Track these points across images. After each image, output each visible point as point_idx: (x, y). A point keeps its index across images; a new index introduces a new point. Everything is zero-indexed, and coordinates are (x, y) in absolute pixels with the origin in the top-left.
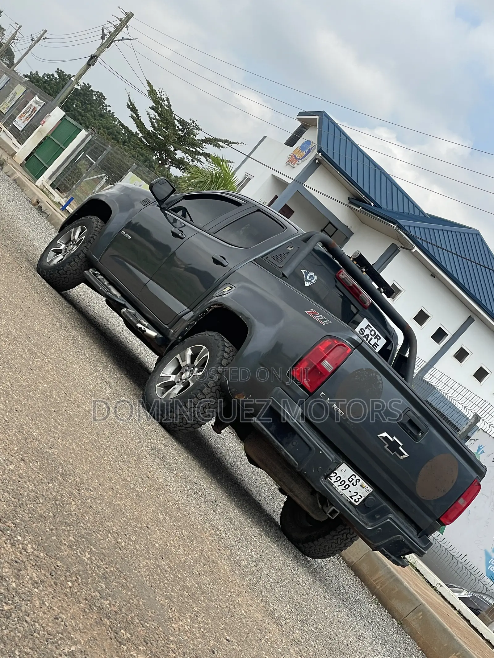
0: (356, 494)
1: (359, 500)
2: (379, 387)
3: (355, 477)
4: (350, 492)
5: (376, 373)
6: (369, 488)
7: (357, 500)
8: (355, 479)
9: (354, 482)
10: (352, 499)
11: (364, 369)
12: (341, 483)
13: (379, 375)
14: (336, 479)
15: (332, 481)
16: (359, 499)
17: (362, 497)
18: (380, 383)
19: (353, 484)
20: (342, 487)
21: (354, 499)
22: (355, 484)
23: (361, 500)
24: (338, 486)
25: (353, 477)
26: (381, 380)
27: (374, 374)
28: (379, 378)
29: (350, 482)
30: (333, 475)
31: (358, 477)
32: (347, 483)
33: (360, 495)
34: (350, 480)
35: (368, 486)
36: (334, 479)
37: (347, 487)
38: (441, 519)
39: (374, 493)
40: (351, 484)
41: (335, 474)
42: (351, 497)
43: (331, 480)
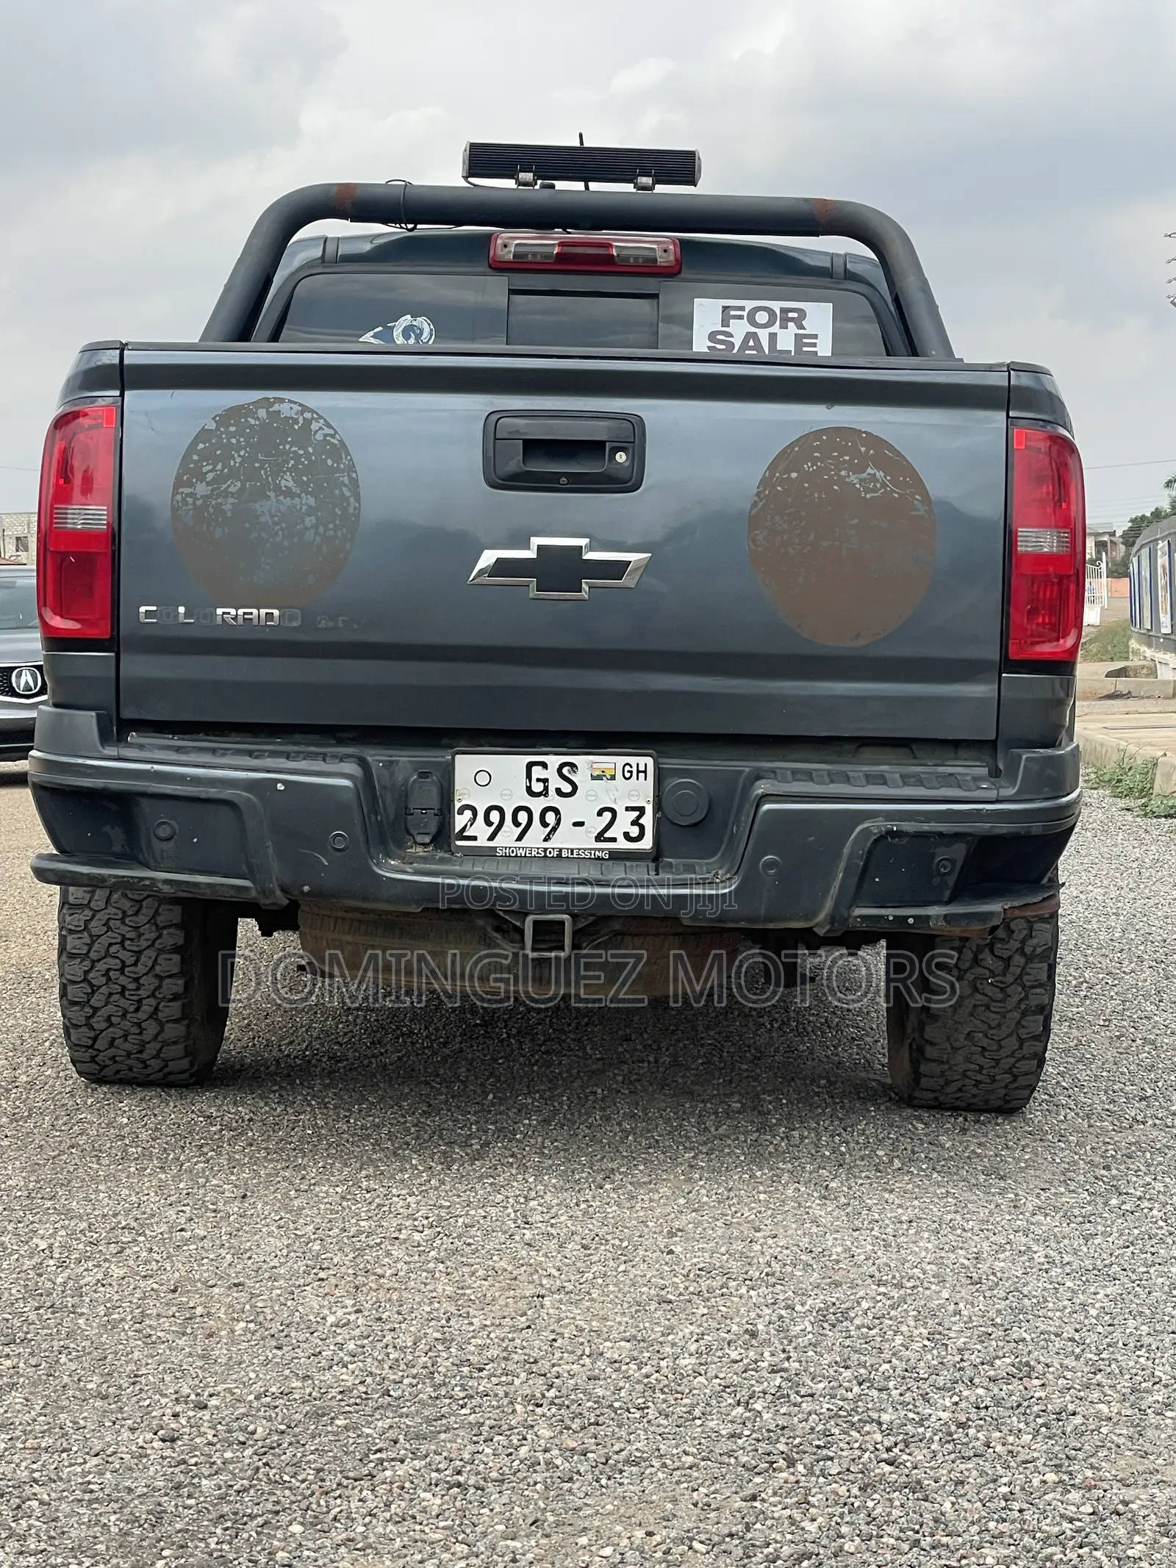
0: (608, 815)
1: (642, 828)
2: (319, 437)
3: (544, 765)
4: (581, 824)
5: (266, 403)
6: (633, 760)
7: (634, 831)
8: (551, 774)
9: (555, 782)
10: (614, 840)
11: (213, 426)
12: (517, 824)
13: (282, 400)
14: (489, 823)
15: (482, 842)
16: (635, 823)
17: (641, 810)
18: (308, 422)
19: (559, 791)
20: (537, 831)
21: (621, 838)
22: (567, 788)
23: (648, 820)
24: (520, 838)
25: (537, 772)
26: (305, 409)
27: (262, 413)
28: (285, 409)
29: (545, 792)
30: (460, 821)
31: (554, 761)
32: (537, 805)
33: (627, 809)
34: (538, 787)
35: (621, 760)
36: (480, 831)
37: (550, 817)
38: (1013, 654)
39: (670, 763)
40: (553, 800)
41: (468, 814)
42: (599, 838)
43: (474, 838)
